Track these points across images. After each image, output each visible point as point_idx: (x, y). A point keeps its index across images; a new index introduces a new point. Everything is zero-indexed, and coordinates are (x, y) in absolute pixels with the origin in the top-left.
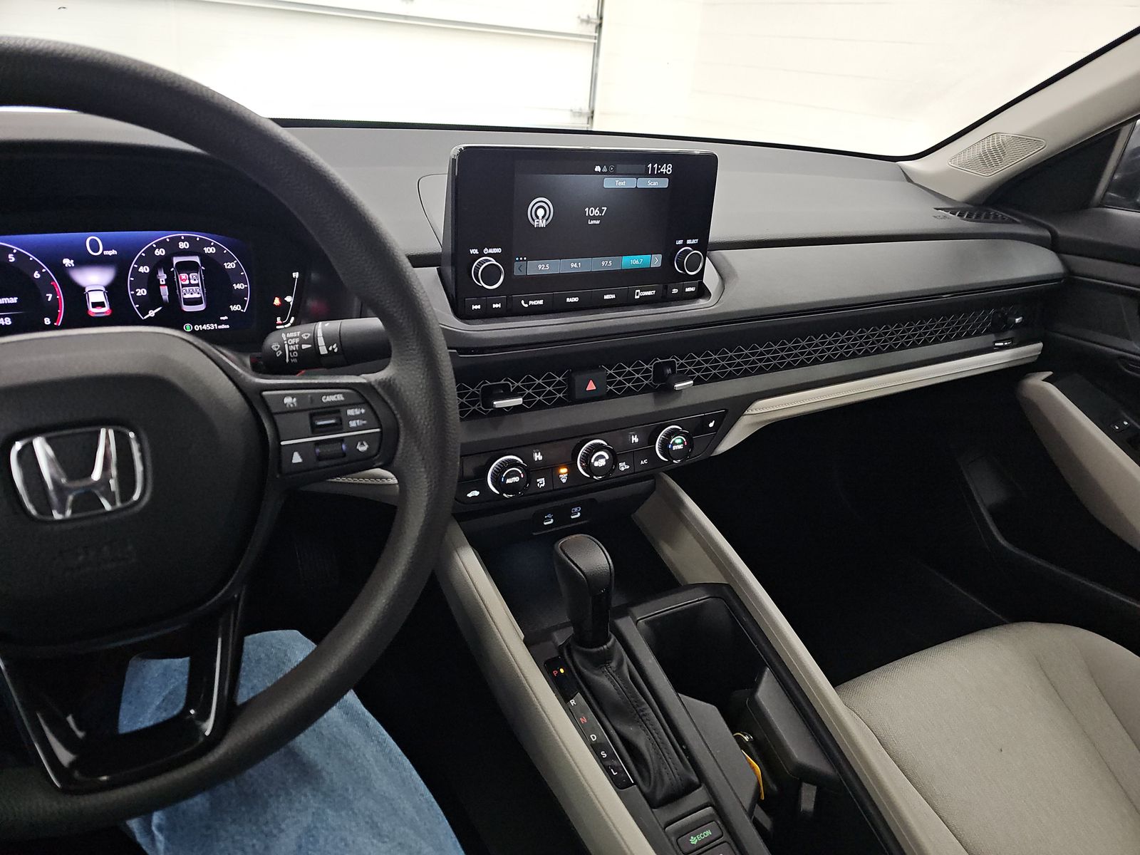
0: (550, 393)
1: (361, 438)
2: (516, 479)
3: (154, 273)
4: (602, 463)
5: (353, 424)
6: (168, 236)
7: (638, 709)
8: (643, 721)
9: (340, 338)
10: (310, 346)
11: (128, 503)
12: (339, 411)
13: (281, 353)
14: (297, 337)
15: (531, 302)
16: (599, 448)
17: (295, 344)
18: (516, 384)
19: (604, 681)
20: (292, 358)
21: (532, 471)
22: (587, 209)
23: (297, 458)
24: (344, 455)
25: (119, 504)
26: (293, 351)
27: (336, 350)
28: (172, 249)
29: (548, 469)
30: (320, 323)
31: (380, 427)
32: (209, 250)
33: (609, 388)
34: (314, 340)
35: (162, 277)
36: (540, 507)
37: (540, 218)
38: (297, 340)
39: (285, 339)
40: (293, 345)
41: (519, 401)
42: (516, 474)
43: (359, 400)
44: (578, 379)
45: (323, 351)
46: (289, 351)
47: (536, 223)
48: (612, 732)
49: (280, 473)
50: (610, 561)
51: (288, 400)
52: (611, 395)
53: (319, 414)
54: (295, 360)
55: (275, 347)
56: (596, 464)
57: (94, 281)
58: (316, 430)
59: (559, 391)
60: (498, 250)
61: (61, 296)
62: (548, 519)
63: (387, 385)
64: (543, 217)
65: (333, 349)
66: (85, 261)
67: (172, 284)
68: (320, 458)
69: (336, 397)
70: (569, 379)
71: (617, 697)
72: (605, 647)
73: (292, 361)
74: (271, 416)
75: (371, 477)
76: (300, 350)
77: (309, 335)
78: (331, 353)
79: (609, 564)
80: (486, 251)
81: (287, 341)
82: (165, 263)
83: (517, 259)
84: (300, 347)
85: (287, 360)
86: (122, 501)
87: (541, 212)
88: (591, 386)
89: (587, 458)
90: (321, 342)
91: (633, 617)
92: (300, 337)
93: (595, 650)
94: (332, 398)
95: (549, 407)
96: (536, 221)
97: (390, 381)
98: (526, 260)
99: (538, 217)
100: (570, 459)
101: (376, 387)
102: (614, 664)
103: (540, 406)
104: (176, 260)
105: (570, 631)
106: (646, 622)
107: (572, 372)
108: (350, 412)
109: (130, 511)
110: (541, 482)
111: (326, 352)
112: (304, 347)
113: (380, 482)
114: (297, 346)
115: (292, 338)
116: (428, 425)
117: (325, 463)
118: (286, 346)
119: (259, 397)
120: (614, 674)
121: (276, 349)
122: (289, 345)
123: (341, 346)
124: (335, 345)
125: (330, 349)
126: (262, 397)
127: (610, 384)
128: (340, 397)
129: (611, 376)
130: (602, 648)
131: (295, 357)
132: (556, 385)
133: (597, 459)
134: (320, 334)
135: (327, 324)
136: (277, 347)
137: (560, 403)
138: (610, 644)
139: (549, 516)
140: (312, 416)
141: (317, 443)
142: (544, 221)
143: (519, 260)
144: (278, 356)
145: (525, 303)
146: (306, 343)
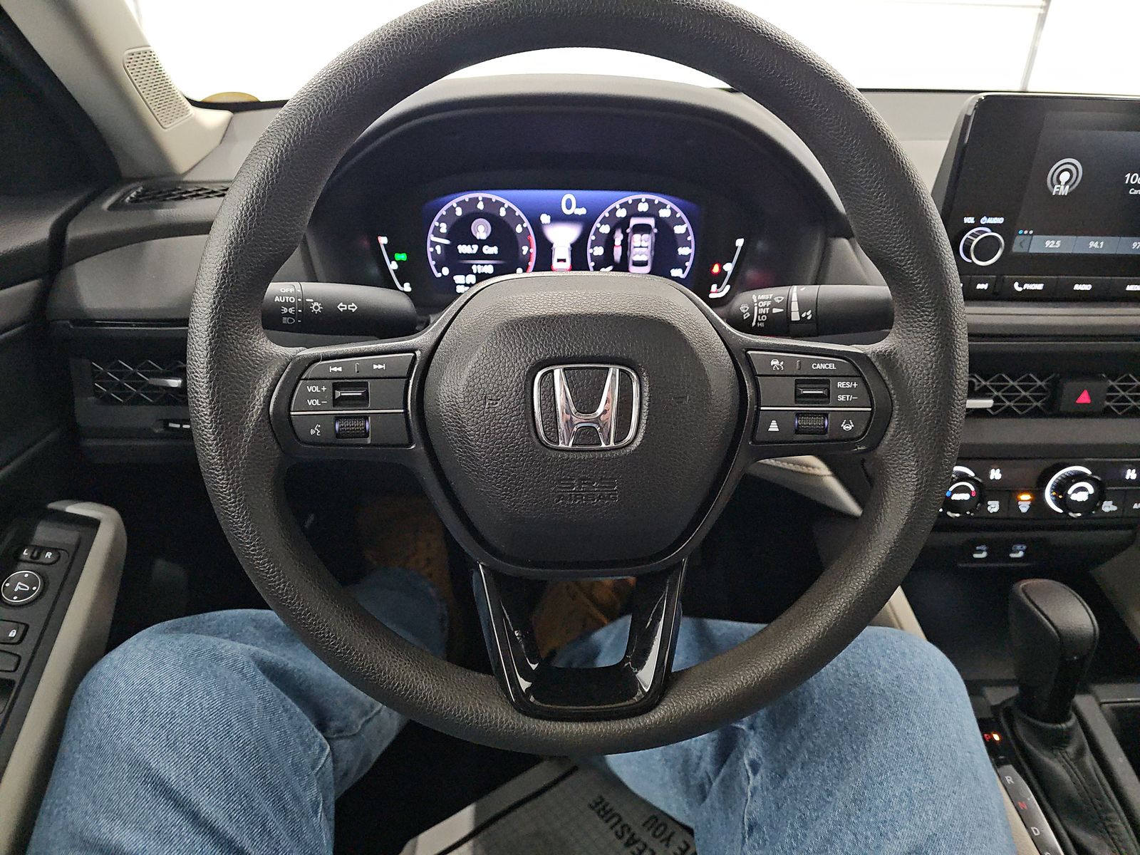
0: (1025, 399)
1: (848, 416)
2: (966, 497)
3: (612, 232)
4: (1081, 497)
5: (841, 398)
6: (630, 198)
7: (1104, 816)
8: (1108, 832)
9: (816, 305)
10: (782, 310)
11: (620, 444)
12: (828, 382)
13: (749, 315)
14: (769, 300)
15: (1027, 286)
16: (1080, 477)
17: (766, 307)
18: (983, 383)
19: (1056, 765)
20: (760, 322)
21: (985, 490)
22: (1129, 175)
23: (774, 427)
24: (825, 431)
25: (612, 444)
26: (763, 314)
27: (809, 318)
28: (633, 211)
29: (1006, 492)
30: (796, 287)
31: (872, 406)
32: (665, 213)
33: (1107, 404)
34: (787, 304)
35: (619, 238)
36: (978, 535)
37: (1063, 183)
38: (769, 303)
39: (755, 301)
40: (763, 308)
41: (987, 403)
42: (964, 490)
43: (855, 373)
44: (1069, 386)
45: (795, 317)
46: (758, 315)
47: (1055, 190)
48: (1063, 832)
49: (752, 438)
50: (1095, 622)
51: (775, 363)
52: (1107, 413)
53: (803, 382)
54: (762, 325)
55: (744, 308)
56: (1075, 497)
57: (562, 237)
58: (799, 398)
59: (1037, 399)
60: (1000, 220)
61: (533, 251)
62: (981, 552)
63: (887, 359)
64: (1066, 183)
65: (807, 316)
66: (558, 218)
67: (626, 245)
68: (798, 431)
69: (827, 366)
70: (1055, 387)
71: (1075, 793)
72: (1064, 725)
73: (758, 325)
74: (754, 377)
75: (801, 464)
76: (770, 315)
77: (783, 298)
78: (803, 320)
79: (1094, 626)
80: (984, 220)
81: (758, 302)
82: (623, 223)
83: (1021, 232)
84: (771, 310)
85: (754, 324)
86: (615, 442)
87: (1065, 177)
88: (1084, 398)
89: (1061, 488)
90: (795, 307)
91: (1097, 699)
92: (772, 300)
93: (1050, 726)
94: (824, 366)
95: (1019, 416)
96: (1056, 186)
97: (890, 354)
98: (1032, 235)
99: (1059, 183)
100: (1033, 484)
101: (873, 360)
102: (1071, 750)
103: (1008, 413)
104: (634, 221)
105: (1013, 692)
106: (1113, 709)
107: (1061, 377)
108: (841, 385)
109: (623, 452)
110: (994, 507)
111: (799, 319)
112: (775, 311)
113: (805, 470)
114: (768, 309)
115: (764, 300)
116: (930, 412)
117: (799, 437)
118: (756, 308)
119: (744, 356)
120: (1072, 763)
121: (744, 311)
122: (759, 308)
123: (815, 315)
124: (810, 311)
125: (803, 315)
126: (748, 357)
127: (1109, 399)
128: (832, 366)
129: (1112, 389)
130: (1059, 726)
131: (762, 321)
132: (1035, 391)
133: (1076, 491)
134: (794, 298)
135: (803, 288)
136: (746, 309)
137: (1036, 413)
138: (1070, 724)
139: (983, 548)
140: (797, 382)
141: (799, 414)
142: (1068, 187)
143: (1023, 234)
144: (745, 318)
145: (1019, 286)
146: (777, 306)
